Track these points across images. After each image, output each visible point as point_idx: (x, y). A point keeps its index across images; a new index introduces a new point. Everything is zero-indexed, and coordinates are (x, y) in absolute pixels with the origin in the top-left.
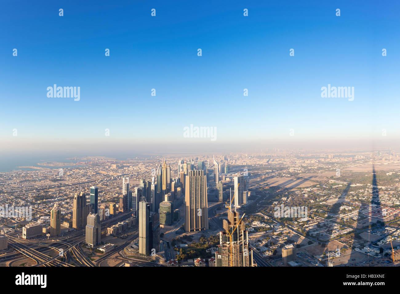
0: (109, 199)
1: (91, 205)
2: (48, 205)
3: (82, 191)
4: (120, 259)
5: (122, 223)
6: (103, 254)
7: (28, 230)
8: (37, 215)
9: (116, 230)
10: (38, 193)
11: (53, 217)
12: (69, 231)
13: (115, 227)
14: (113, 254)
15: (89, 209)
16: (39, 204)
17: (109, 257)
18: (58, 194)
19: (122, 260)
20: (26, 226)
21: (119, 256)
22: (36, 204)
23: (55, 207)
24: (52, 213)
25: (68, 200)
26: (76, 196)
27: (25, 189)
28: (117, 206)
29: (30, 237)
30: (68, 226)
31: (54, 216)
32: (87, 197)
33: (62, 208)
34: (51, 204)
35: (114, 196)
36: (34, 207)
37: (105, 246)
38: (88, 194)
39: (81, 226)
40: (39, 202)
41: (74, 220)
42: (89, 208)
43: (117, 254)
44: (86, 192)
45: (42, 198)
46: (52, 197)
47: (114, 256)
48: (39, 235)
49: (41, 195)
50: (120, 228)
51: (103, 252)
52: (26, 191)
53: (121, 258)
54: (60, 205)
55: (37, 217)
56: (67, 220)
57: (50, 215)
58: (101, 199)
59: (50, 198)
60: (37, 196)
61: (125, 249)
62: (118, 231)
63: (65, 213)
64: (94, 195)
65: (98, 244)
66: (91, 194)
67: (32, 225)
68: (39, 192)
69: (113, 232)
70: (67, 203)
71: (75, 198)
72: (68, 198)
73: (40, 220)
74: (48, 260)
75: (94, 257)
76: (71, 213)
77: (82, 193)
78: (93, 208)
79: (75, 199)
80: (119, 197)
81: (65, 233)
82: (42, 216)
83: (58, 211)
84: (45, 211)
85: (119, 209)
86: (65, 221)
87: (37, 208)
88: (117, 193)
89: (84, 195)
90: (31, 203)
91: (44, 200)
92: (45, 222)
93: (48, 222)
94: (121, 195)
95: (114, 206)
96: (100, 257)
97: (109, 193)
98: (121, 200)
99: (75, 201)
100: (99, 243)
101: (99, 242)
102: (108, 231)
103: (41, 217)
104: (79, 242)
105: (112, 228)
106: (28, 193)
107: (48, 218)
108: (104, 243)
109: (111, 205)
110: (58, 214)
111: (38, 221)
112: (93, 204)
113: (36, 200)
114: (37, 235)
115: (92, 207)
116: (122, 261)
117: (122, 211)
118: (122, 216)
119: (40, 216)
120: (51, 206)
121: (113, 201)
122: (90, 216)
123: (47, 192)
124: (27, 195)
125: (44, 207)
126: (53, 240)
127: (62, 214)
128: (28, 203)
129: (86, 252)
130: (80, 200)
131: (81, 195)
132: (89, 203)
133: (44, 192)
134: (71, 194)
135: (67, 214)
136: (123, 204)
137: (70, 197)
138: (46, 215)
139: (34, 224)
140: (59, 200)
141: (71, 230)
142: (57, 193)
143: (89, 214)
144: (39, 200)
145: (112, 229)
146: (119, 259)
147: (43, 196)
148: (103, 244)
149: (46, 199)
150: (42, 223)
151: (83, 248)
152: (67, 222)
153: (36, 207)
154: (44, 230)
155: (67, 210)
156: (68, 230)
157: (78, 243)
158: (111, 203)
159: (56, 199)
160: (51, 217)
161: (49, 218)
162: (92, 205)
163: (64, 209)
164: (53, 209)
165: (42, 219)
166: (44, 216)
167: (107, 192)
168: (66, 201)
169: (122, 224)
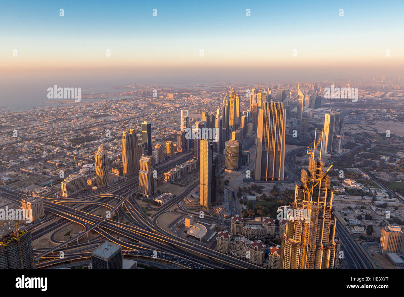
0: (165, 136)
1: (143, 146)
2: (90, 149)
3: (132, 128)
4: (180, 213)
5: (181, 166)
6: (160, 207)
7: (68, 186)
8: (77, 164)
9: (174, 175)
10: (76, 135)
11: (98, 164)
12: (120, 180)
13: (172, 172)
14: (171, 206)
15: (141, 151)
16: (79, 149)
17: (168, 211)
18: (103, 134)
19: (181, 213)
20: (65, 180)
21: (178, 209)
22: (75, 149)
23: (99, 151)
24: (96, 159)
25: (116, 141)
26: (124, 135)
27: (58, 132)
28: (175, 145)
29: (72, 194)
30: (118, 173)
31: (100, 162)
32: (139, 135)
33: (109, 150)
34: (95, 147)
35: (171, 133)
36: (73, 154)
37: (162, 197)
38: (140, 132)
39: (133, 172)
40: (78, 146)
41: (125, 165)
42: (141, 149)
43: (176, 207)
44: (137, 128)
45: (82, 140)
46: (94, 138)
47: (172, 209)
48: (83, 189)
49: (80, 137)
50: (179, 173)
51: (160, 204)
52: (59, 134)
53: (180, 211)
54: (105, 148)
55: (78, 166)
56: (116, 167)
57: (93, 162)
58: (155, 138)
59: (93, 140)
60: (75, 139)
61: (185, 199)
62: (177, 176)
63: (113, 157)
64: (147, 132)
65: (154, 195)
66: (143, 131)
67: (73, 178)
68: (76, 133)
69: (170, 177)
70: (115, 144)
71: (124, 137)
72: (116, 138)
73: (83, 170)
74: (97, 222)
75: (150, 210)
76: (120, 157)
77: (131, 130)
78: (146, 149)
79: (124, 139)
80: (177, 134)
81: (114, 183)
82: (84, 164)
83: (104, 155)
84: (88, 157)
85: (177, 149)
86: (114, 168)
87: (77, 155)
88: (174, 129)
89: (135, 134)
90: (68, 149)
91: (85, 143)
92: (89, 171)
93: (92, 171)
94: (179, 132)
95: (171, 145)
96: (157, 211)
97: (165, 129)
98: (179, 138)
99: (124, 141)
100: (155, 193)
101: (155, 191)
102: (165, 177)
103: (84, 166)
104: (133, 193)
105: (169, 172)
106: (62, 137)
107: (91, 165)
108: (161, 192)
109: (168, 144)
110: (104, 159)
111: (80, 171)
112: (146, 144)
113: (75, 144)
114: (80, 190)
115: (145, 147)
116: (181, 215)
117: (181, 151)
118: (180, 157)
119: (82, 165)
120: (95, 150)
121: (170, 139)
122: (144, 159)
123: (87, 132)
124: (61, 139)
125: (86, 153)
126: (101, 194)
127: (109, 159)
128: (64, 150)
129: (140, 205)
130: (130, 139)
131: (131, 133)
132: (141, 143)
133: (84, 133)
134: (119, 132)
135: (115, 159)
136: (181, 143)
137: (118, 137)
138: (90, 162)
139: (75, 176)
140: (104, 142)
141: (122, 178)
142: (100, 133)
143: (141, 156)
144: (78, 144)
145: (170, 174)
146: (177, 212)
147: (83, 137)
148: (159, 193)
149: (87, 142)
150: (85, 174)
151: (137, 201)
152: (116, 168)
153: (75, 153)
154: (89, 182)
155: (115, 153)
156: (118, 179)
157: (132, 195)
158: (168, 141)
159: (101, 140)
160: (96, 165)
161: (94, 165)
162: (145, 146)
163: (111, 153)
164: (97, 154)
165: (84, 168)
166: (87, 164)
167: (163, 128)
168: (112, 142)
169: (181, 168)
